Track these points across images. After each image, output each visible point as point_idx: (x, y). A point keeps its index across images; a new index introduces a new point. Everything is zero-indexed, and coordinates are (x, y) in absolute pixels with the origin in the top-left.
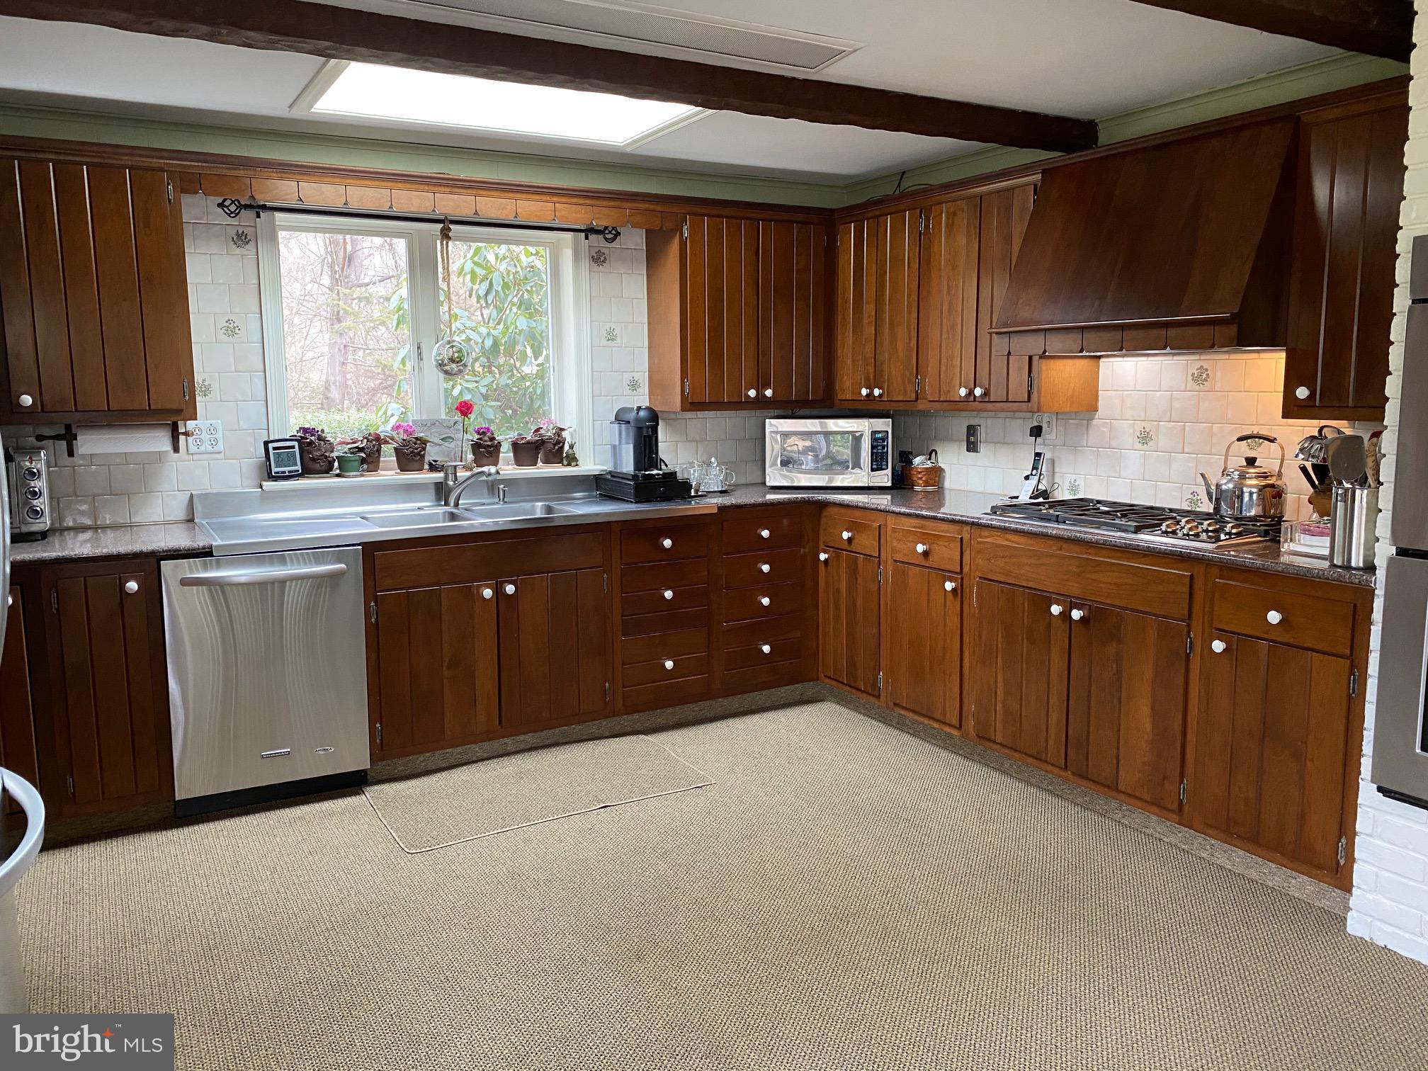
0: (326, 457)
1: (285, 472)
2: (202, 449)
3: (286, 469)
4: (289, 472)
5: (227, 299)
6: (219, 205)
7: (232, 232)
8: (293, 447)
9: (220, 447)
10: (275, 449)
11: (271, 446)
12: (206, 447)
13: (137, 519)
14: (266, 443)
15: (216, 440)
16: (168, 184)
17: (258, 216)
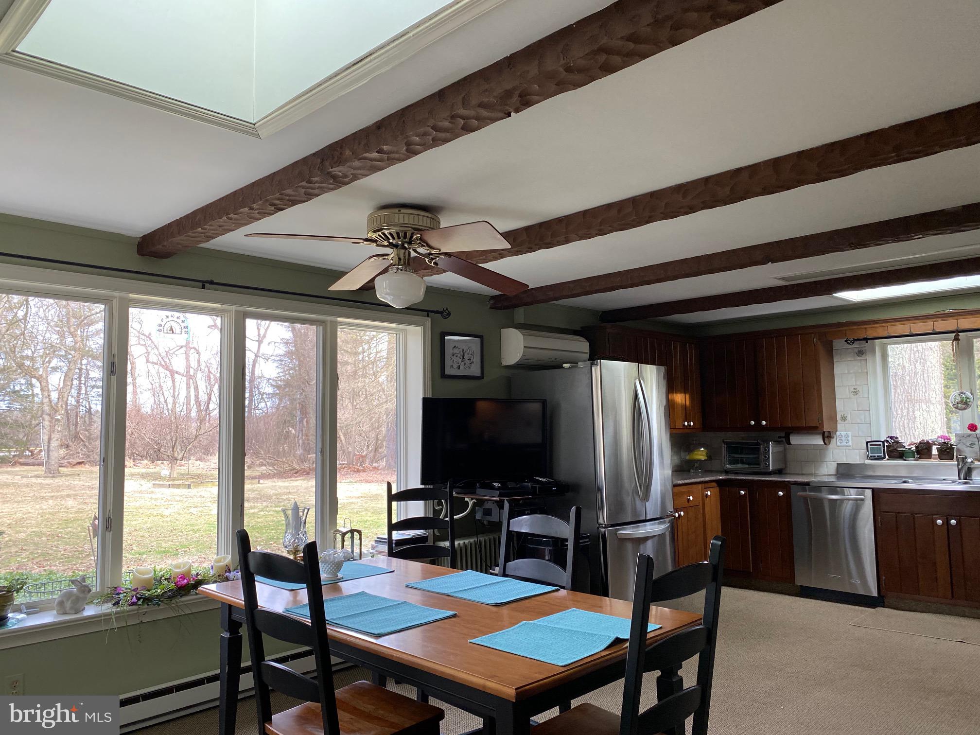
0: (897, 450)
1: (875, 456)
2: (843, 444)
3: (876, 455)
4: (877, 456)
5: (854, 379)
6: (845, 341)
7: (856, 350)
8: (880, 445)
9: (850, 443)
10: (871, 445)
11: (869, 444)
12: (844, 443)
13: (817, 472)
14: (867, 443)
15: (848, 440)
16: (814, 338)
17: (867, 342)
